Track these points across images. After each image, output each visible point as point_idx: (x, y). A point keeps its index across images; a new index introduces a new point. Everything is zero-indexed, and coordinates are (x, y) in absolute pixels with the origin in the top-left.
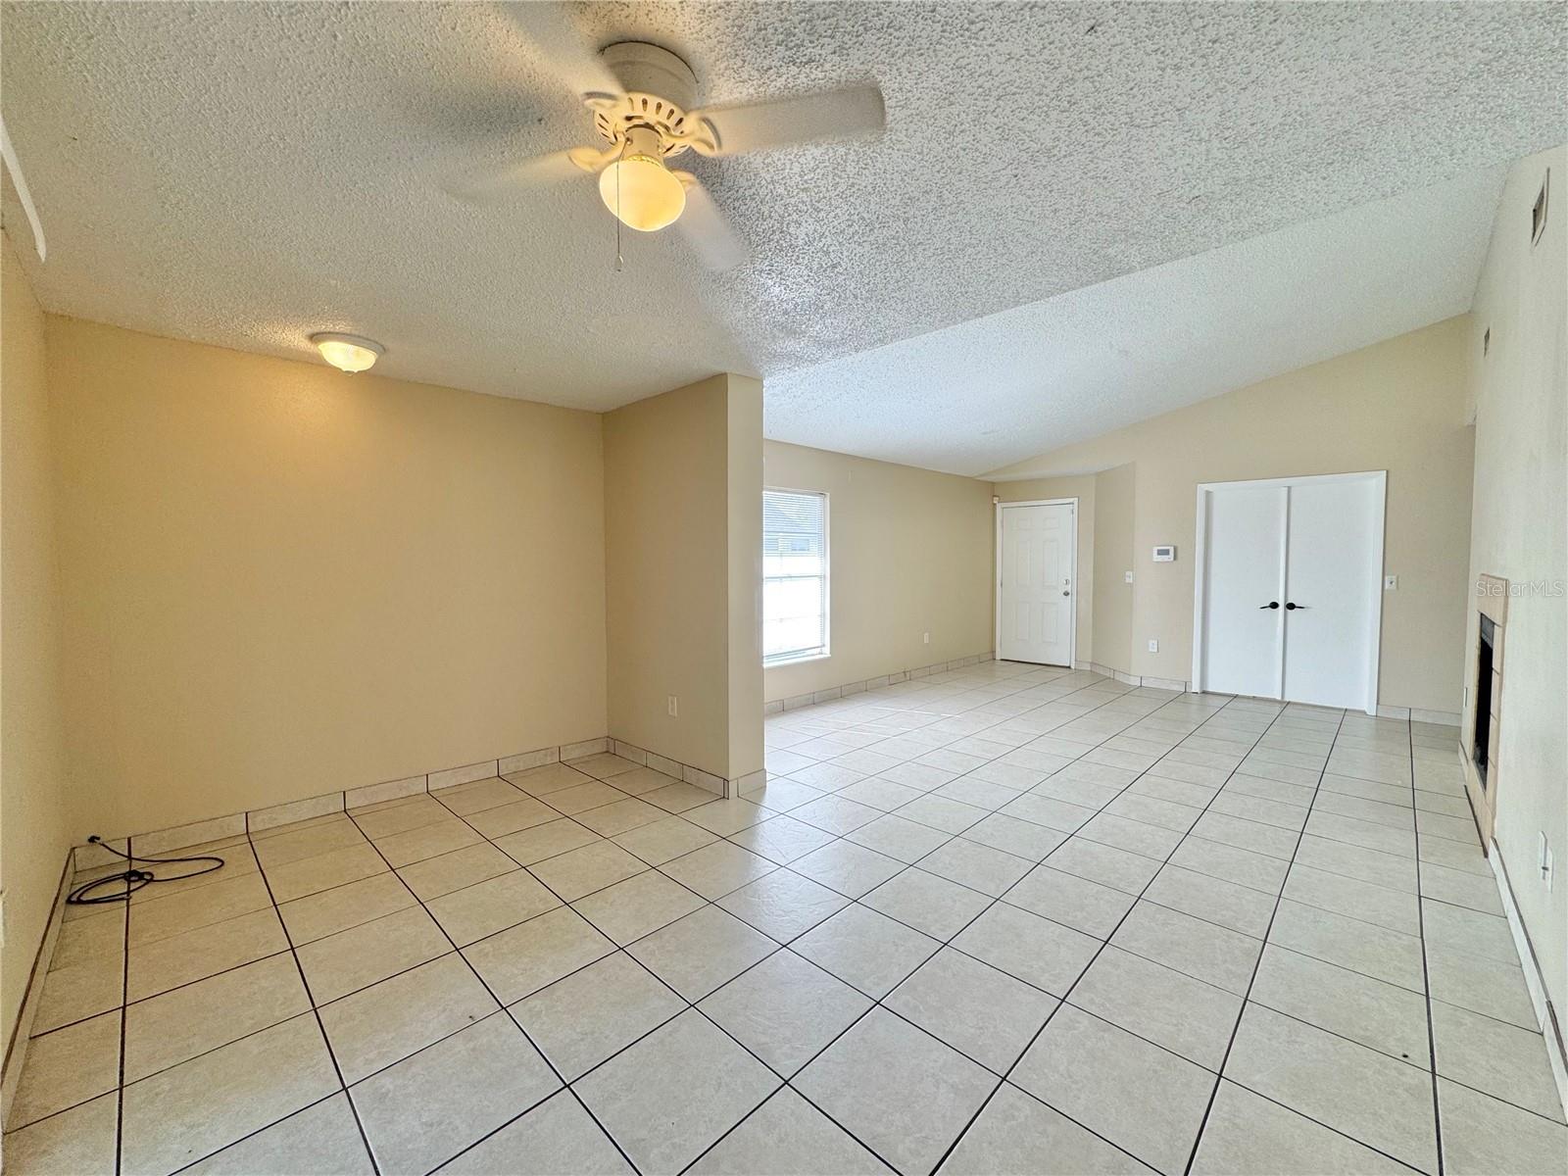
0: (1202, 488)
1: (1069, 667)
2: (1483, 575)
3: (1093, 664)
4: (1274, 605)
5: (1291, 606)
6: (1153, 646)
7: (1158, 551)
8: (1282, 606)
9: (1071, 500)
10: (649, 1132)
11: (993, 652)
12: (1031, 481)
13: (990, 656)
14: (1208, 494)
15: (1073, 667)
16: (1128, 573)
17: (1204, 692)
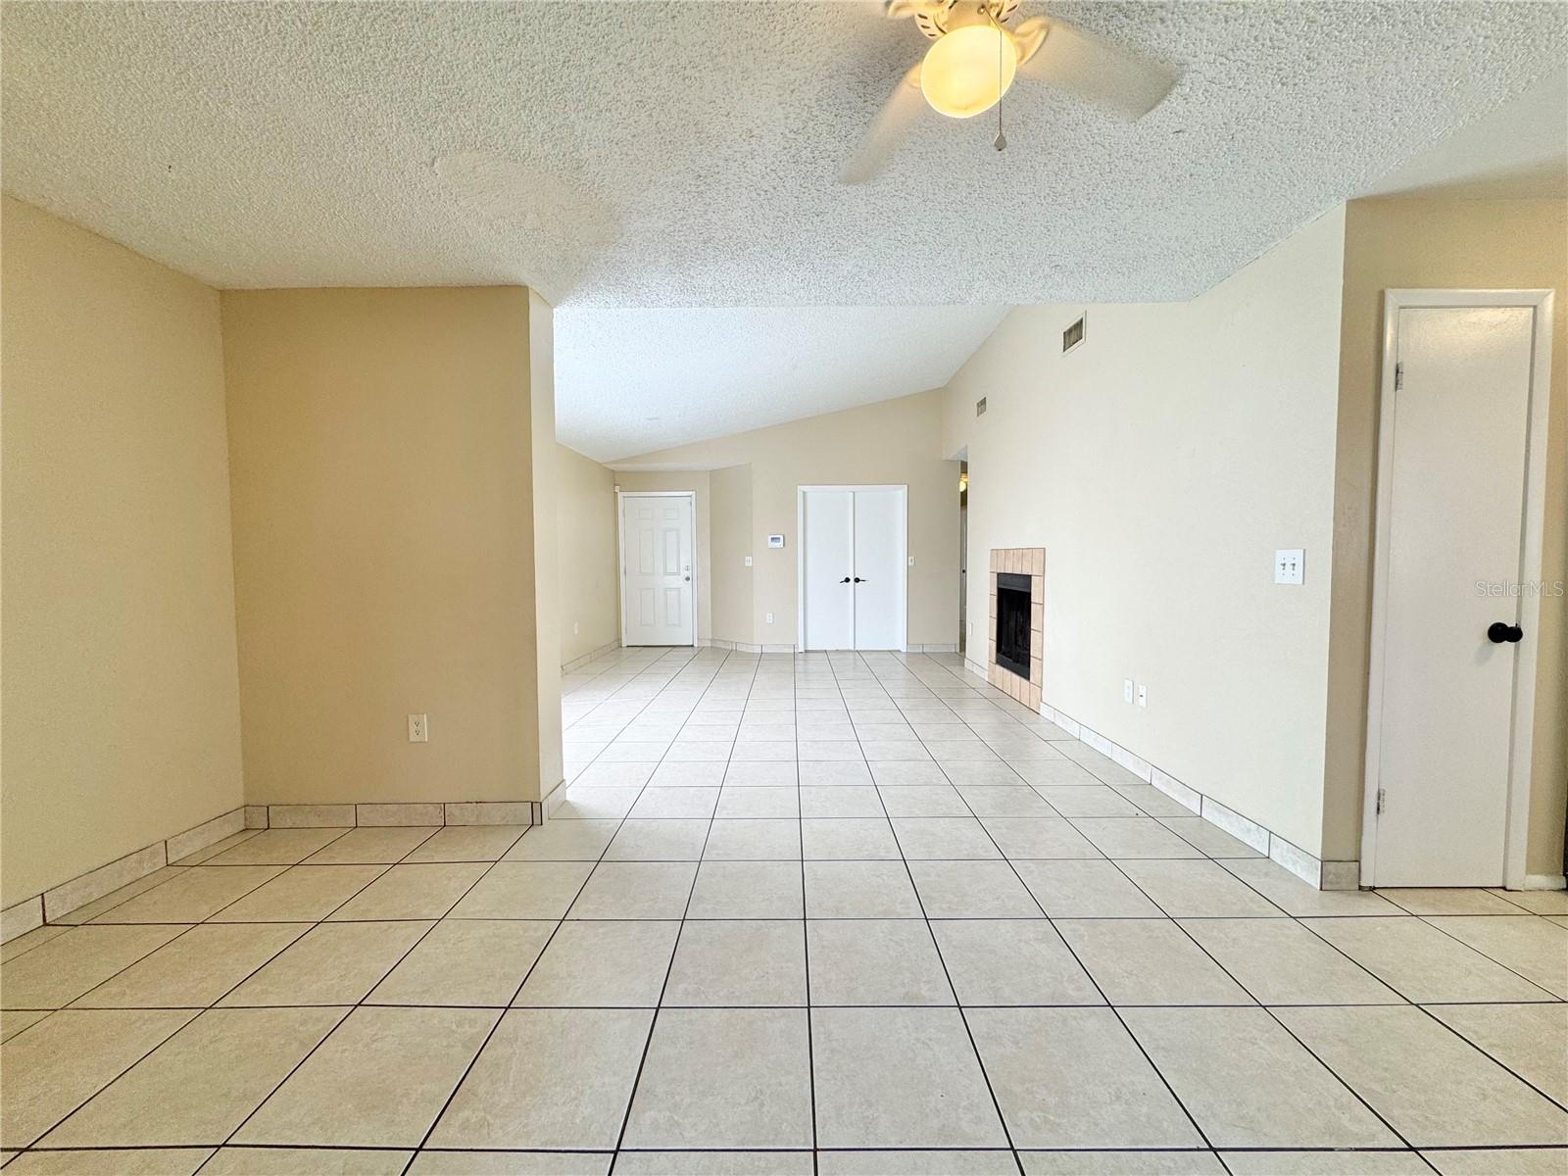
0: (801, 488)
1: (692, 646)
2: (993, 550)
3: (712, 640)
4: (847, 580)
5: (857, 580)
6: (769, 617)
7: (772, 539)
8: (852, 580)
9: (690, 493)
10: (938, 1117)
11: (619, 640)
12: (650, 473)
13: (616, 644)
14: (804, 493)
15: (695, 645)
16: (747, 558)
17: (806, 651)
